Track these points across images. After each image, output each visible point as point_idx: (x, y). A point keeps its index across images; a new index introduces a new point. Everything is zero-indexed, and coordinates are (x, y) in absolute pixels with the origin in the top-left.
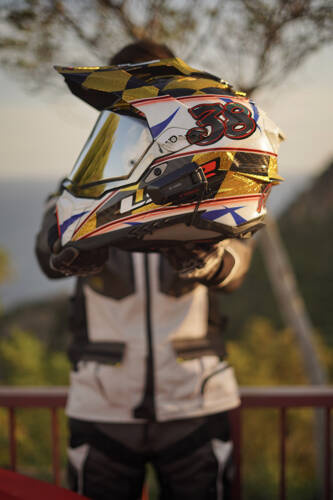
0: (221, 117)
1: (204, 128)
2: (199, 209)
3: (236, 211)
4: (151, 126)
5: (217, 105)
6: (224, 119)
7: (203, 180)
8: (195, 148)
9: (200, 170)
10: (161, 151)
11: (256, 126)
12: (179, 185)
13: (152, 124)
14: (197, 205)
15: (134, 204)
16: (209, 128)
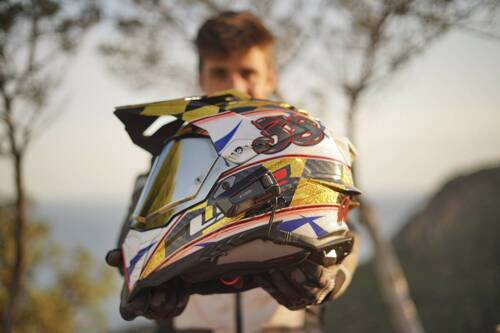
0: (286, 127)
1: (270, 137)
2: (275, 220)
3: (315, 221)
4: (214, 141)
5: (281, 117)
6: (289, 129)
7: (275, 183)
8: (263, 157)
9: (269, 174)
10: (227, 164)
11: (324, 134)
12: (250, 191)
13: (215, 139)
14: (272, 215)
15: (204, 223)
16: (275, 138)
